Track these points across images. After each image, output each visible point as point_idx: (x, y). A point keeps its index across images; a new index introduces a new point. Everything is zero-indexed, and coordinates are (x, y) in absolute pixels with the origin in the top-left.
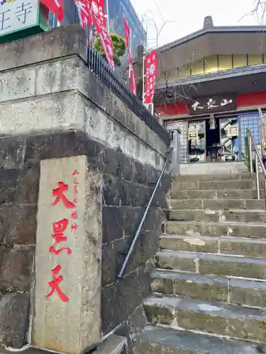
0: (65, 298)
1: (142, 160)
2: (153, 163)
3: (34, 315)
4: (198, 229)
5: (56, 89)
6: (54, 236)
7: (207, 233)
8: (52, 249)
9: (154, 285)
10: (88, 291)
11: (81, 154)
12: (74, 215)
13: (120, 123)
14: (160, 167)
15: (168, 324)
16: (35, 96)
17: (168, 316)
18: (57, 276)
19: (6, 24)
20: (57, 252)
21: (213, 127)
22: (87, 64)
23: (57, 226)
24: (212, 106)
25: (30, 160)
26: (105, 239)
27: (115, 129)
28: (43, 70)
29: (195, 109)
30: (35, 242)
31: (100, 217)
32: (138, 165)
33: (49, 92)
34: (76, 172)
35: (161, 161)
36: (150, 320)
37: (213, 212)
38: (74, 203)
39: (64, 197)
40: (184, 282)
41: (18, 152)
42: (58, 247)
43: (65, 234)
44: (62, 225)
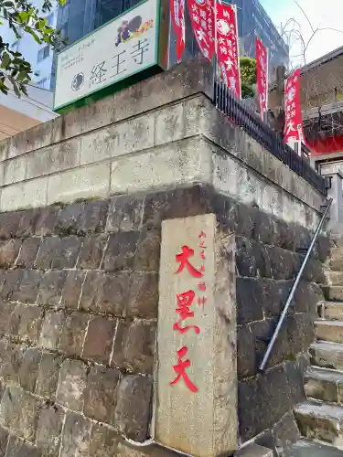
0: (193, 388)
1: (287, 218)
2: (302, 221)
3: (158, 405)
5: (178, 136)
6: (178, 310)
8: (176, 326)
9: (309, 387)
10: (221, 381)
11: (207, 213)
12: (202, 287)
13: (255, 170)
14: (313, 226)
15: (330, 442)
16: (155, 147)
17: (329, 431)
18: (184, 360)
19: (122, 67)
20: (183, 330)
22: (213, 103)
25: (150, 221)
26: (240, 320)
27: (248, 179)
28: (163, 116)
30: (157, 317)
31: (234, 291)
32: (281, 223)
33: (169, 139)
34: (202, 234)
35: (315, 216)
36: (304, 434)
38: (201, 272)
39: (189, 264)
41: (136, 211)
42: (183, 324)
43: (191, 309)
44: (187, 298)
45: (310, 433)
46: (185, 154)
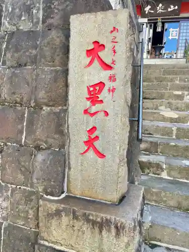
3: (70, 168)
4: (170, 106)
6: (88, 99)
7: (177, 109)
8: (86, 112)
9: (142, 146)
12: (112, 78)
15: (158, 175)
17: (159, 169)
18: (93, 136)
20: (92, 115)
21: (159, 29)
23: (91, 89)
24: (160, 11)
29: (147, 13)
34: (114, 29)
36: (143, 172)
37: (180, 93)
38: (112, 65)
39: (99, 57)
40: (168, 144)
42: (94, 109)
43: (101, 97)
44: (97, 88)
45: (147, 171)
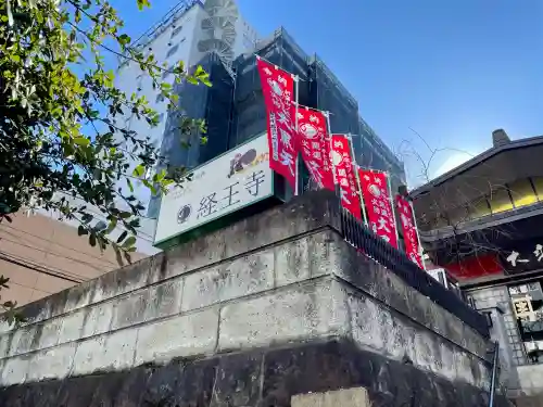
1: (449, 373)
2: (468, 377)
5: (304, 275)
13: (400, 313)
14: (484, 382)
16: (275, 289)
19: (234, 198)
22: (342, 236)
25: (271, 393)
27: (395, 325)
28: (283, 253)
29: (514, 265)
33: (293, 280)
35: (482, 368)
41: (253, 378)
46: (313, 297)
